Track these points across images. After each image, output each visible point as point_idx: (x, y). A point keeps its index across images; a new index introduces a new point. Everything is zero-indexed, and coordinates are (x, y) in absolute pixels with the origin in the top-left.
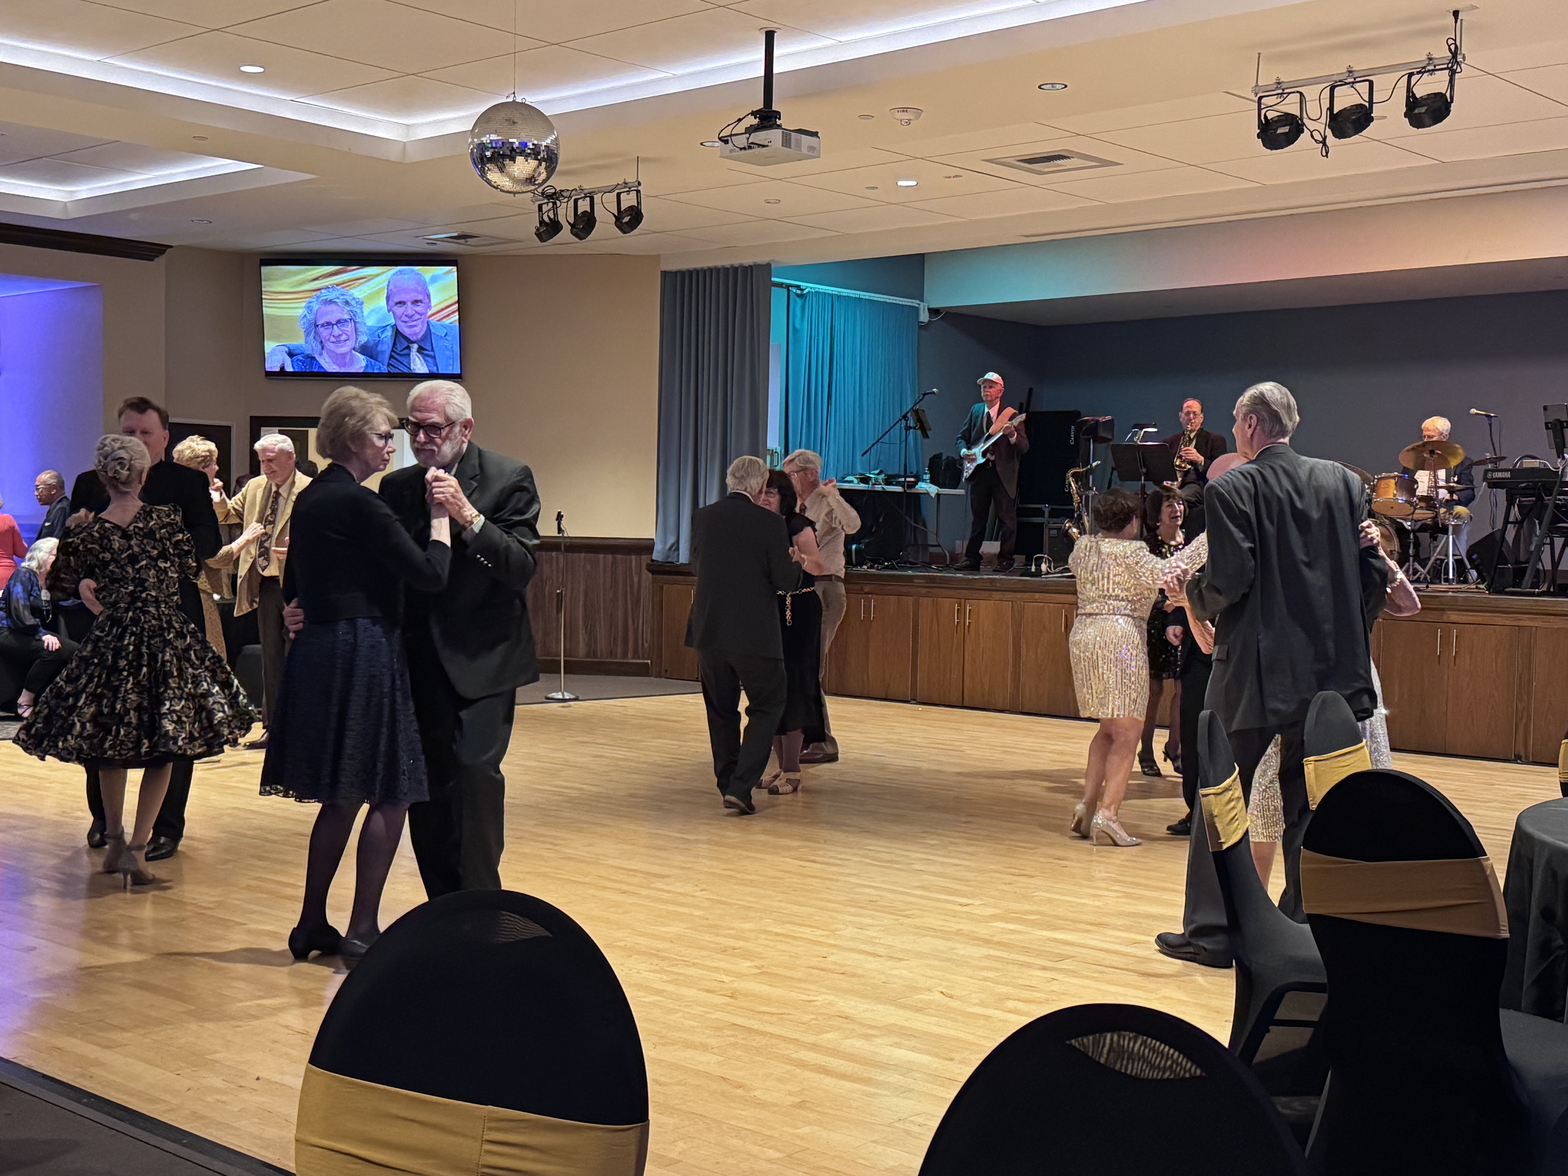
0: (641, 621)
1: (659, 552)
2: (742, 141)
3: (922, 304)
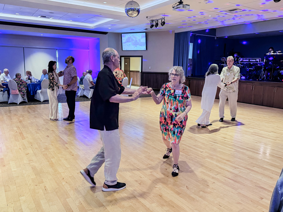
2: (176, 7)
3: (215, 37)
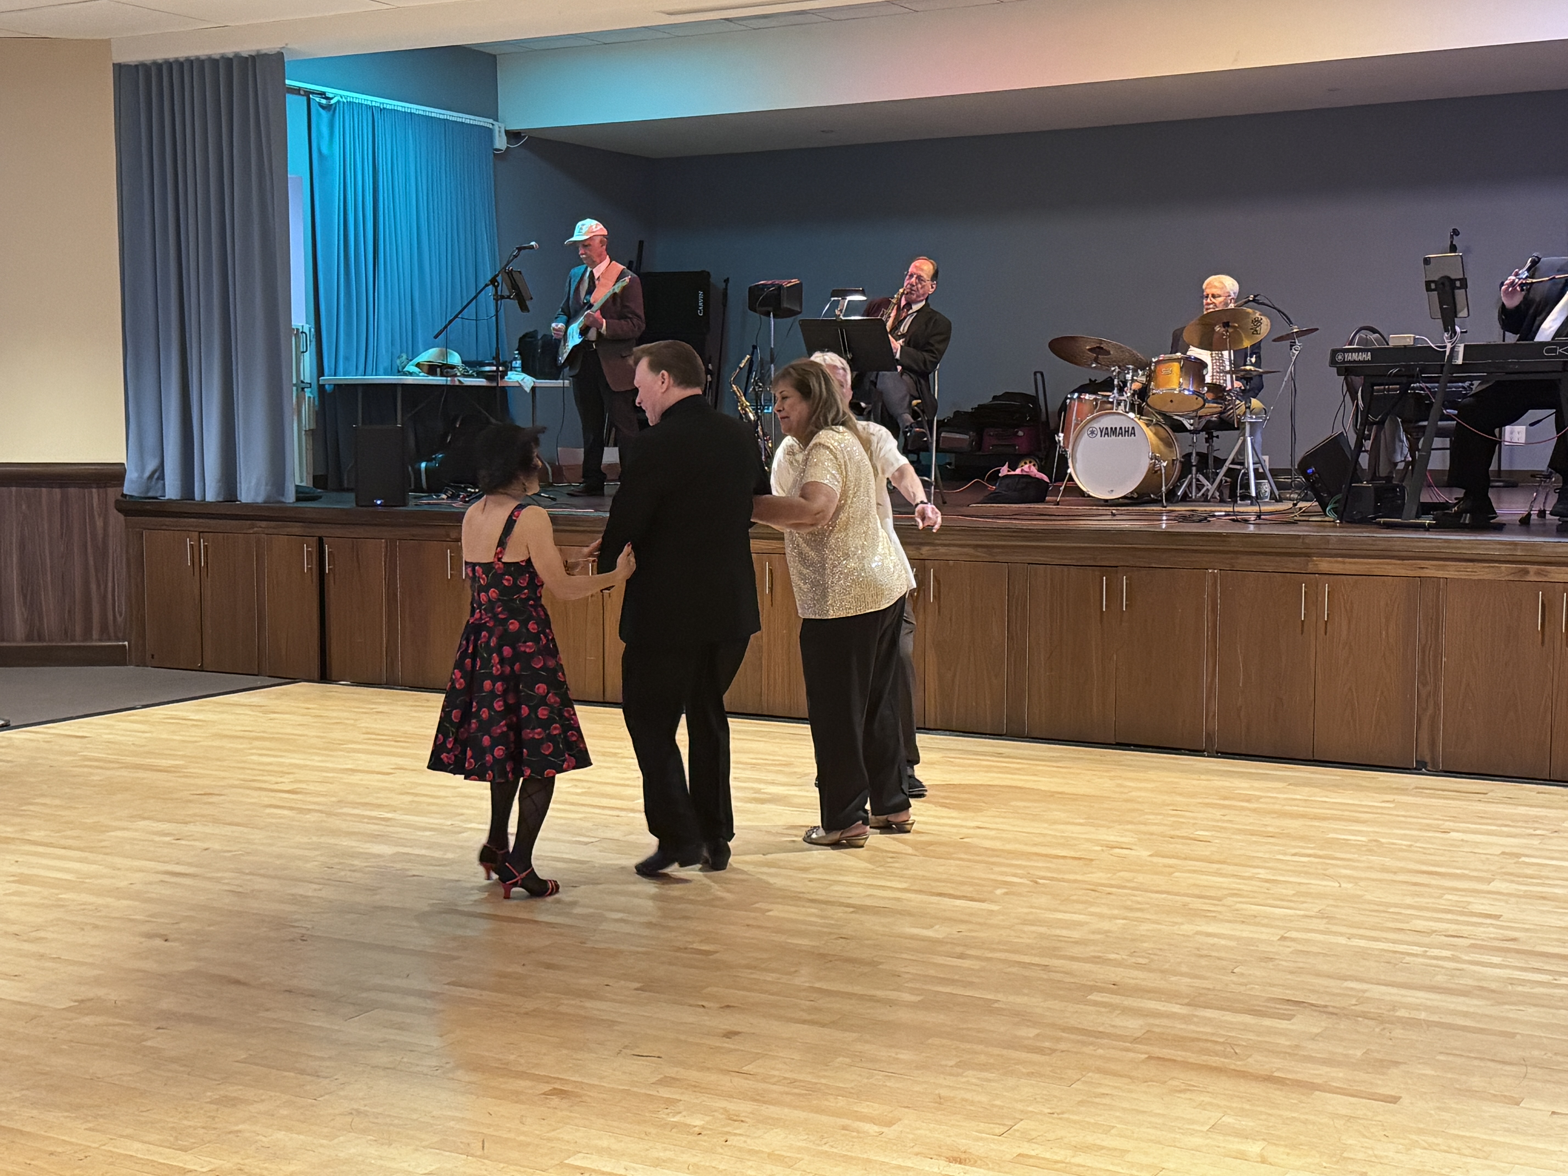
0: (110, 584)
1: (132, 482)
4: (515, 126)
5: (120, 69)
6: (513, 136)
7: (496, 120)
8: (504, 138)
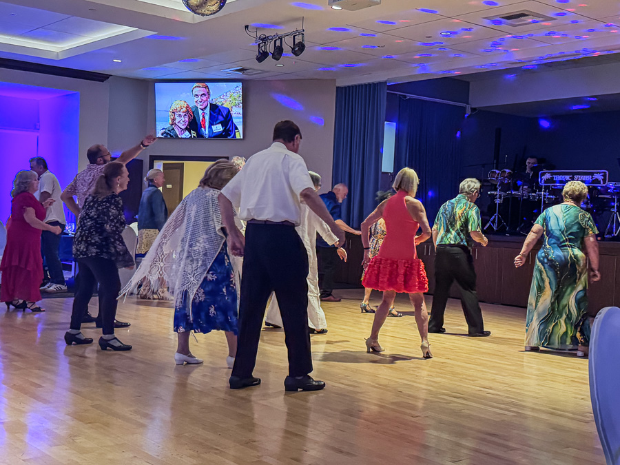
3: (467, 106)
4: (473, 107)
5: (338, 88)
6: (473, 110)
7: (468, 104)
8: (470, 110)
